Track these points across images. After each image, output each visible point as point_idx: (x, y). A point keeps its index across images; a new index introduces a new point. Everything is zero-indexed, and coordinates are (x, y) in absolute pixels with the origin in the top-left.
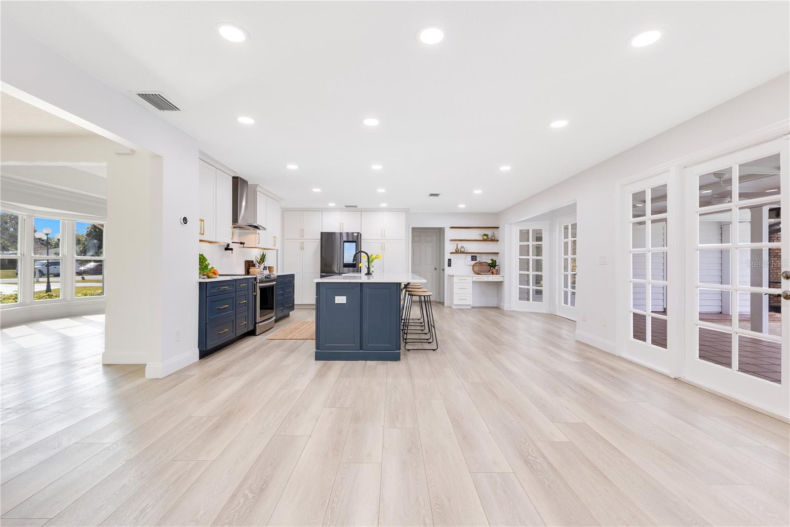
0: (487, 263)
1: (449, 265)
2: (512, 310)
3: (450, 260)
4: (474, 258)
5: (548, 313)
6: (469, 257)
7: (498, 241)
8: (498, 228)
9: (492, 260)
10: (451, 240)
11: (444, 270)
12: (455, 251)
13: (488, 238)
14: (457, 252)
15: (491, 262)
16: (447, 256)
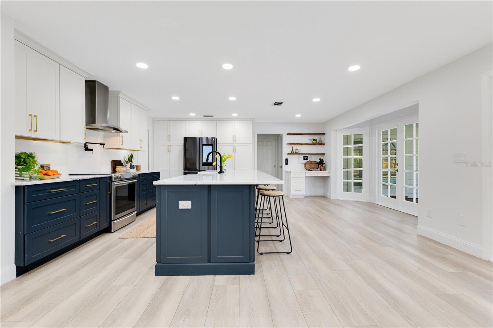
0: (316, 162)
1: (287, 163)
2: (337, 199)
3: (287, 160)
4: (305, 158)
5: (368, 201)
6: (302, 157)
7: (324, 144)
8: (325, 134)
9: (320, 159)
10: (288, 144)
11: (281, 167)
12: (290, 153)
13: (317, 142)
14: (292, 153)
15: (319, 161)
16: (285, 156)
